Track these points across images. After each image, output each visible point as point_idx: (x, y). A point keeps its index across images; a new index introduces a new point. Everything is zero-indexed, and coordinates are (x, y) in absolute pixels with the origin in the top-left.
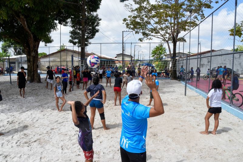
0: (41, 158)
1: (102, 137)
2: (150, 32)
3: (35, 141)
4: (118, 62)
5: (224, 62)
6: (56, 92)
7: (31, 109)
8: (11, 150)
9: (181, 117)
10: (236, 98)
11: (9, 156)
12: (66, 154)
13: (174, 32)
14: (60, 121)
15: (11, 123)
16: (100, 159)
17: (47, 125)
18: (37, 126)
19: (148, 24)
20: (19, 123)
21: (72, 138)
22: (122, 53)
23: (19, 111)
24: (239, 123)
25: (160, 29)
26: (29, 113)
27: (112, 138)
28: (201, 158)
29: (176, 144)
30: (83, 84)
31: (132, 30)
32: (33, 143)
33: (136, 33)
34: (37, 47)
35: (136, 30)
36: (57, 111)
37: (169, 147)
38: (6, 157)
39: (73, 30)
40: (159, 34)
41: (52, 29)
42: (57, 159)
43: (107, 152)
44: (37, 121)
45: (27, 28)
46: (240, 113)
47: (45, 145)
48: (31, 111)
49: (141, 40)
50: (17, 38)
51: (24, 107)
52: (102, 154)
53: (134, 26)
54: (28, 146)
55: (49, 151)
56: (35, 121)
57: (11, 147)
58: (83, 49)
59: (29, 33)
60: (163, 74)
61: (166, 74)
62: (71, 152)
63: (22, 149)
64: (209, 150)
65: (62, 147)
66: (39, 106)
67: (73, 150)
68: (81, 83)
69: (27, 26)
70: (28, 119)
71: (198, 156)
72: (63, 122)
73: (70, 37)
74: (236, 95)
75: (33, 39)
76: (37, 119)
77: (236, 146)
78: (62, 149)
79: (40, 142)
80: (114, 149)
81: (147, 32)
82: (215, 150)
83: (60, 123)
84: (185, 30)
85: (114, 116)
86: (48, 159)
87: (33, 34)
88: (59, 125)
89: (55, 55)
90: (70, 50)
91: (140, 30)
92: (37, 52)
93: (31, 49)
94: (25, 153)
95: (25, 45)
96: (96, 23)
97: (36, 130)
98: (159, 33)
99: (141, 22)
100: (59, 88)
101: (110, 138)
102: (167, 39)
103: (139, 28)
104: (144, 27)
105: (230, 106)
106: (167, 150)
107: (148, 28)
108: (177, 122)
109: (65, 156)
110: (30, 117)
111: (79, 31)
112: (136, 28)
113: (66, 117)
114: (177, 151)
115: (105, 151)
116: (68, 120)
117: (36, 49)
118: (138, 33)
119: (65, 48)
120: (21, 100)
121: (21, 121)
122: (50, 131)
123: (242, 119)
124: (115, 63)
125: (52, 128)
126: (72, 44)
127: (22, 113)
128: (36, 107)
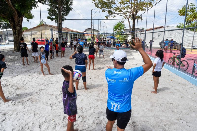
0: (34, 114)
1: (82, 96)
2: (115, 11)
3: (28, 101)
4: (87, 35)
5: (170, 36)
6: (41, 59)
7: (20, 74)
8: (8, 109)
9: (142, 79)
10: (182, 64)
11: (7, 114)
12: (55, 111)
13: (134, 11)
14: (46, 83)
15: (5, 86)
16: (83, 114)
17: (35, 86)
18: (27, 88)
19: (113, 4)
20: (12, 86)
21: (58, 97)
22: (91, 28)
23: (10, 76)
24: (186, 83)
25: (122, 9)
26: (19, 77)
27: (90, 96)
28: (162, 111)
29: (142, 101)
30: (61, 53)
31: (99, 9)
32: (26, 102)
33: (103, 12)
34: (21, 21)
35: (103, 9)
36: (42, 75)
37: (136, 103)
38: (5, 114)
39: (51, 8)
40: (122, 13)
41: (33, 6)
42: (48, 115)
43: (88, 108)
44: (27, 83)
45: (11, 5)
46: (186, 75)
47: (36, 103)
48: (21, 75)
49: (107, 17)
50: (3, 14)
51: (14, 72)
52: (84, 109)
53: (101, 5)
54: (22, 105)
55: (40, 108)
56: (25, 83)
57: (7, 106)
58: (60, 24)
59: (13, 9)
60: (124, 45)
61: (126, 45)
62: (58, 108)
63: (18, 107)
64: (167, 104)
65: (51, 105)
66: (27, 71)
67: (60, 107)
68: (59, 52)
69: (11, 3)
70: (19, 82)
71: (159, 109)
72: (48, 84)
73: (48, 14)
74: (183, 62)
75: (17, 15)
76: (26, 82)
77: (186, 101)
78: (51, 106)
79: (32, 101)
80: (94, 105)
81: (112, 10)
82: (172, 104)
83: (46, 85)
84: (142, 10)
85: (89, 78)
86: (40, 115)
87: (17, 10)
88: (46, 87)
89: (35, 29)
90: (48, 25)
91: (106, 9)
92: (21, 26)
93: (16, 24)
94: (20, 111)
95: (11, 20)
96: (69, 3)
97: (27, 91)
98: (122, 11)
99: (107, 2)
100: (43, 56)
101: (89, 96)
102: (128, 17)
103: (105, 7)
104: (109, 7)
105: (179, 70)
106: (135, 105)
107: (112, 8)
108: (140, 83)
109: (54, 112)
110: (21, 80)
111: (55, 9)
112: (103, 7)
113: (51, 80)
114: (143, 106)
115: (86, 107)
116: (53, 82)
117: (20, 23)
118: (105, 11)
119: (44, 23)
120: (11, 67)
121: (13, 84)
122: (39, 92)
123: (188, 80)
124: (85, 36)
125: (40, 89)
126: (50, 20)
127: (14, 78)
128: (24, 72)
